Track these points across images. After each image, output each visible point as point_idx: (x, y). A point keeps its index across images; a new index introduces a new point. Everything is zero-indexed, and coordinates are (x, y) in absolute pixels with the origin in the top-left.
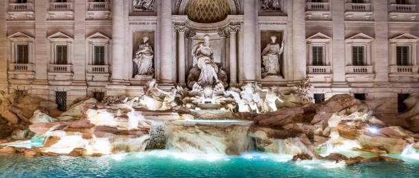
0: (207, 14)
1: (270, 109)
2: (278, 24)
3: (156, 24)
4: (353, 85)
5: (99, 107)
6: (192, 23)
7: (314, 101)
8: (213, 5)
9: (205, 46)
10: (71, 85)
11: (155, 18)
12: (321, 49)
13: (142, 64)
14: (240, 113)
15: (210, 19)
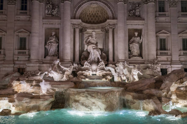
0: (94, 19)
1: (134, 79)
2: (139, 25)
3: (60, 24)
4: (183, 63)
5: (21, 79)
6: (84, 24)
7: (161, 74)
8: (98, 14)
9: (92, 38)
10: (3, 64)
11: (59, 21)
12: (164, 40)
13: (51, 49)
14: (115, 82)
15: (95, 21)
